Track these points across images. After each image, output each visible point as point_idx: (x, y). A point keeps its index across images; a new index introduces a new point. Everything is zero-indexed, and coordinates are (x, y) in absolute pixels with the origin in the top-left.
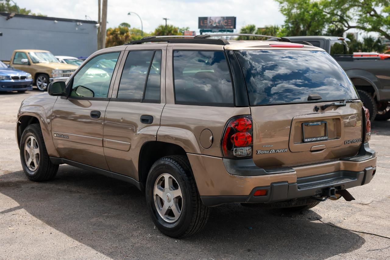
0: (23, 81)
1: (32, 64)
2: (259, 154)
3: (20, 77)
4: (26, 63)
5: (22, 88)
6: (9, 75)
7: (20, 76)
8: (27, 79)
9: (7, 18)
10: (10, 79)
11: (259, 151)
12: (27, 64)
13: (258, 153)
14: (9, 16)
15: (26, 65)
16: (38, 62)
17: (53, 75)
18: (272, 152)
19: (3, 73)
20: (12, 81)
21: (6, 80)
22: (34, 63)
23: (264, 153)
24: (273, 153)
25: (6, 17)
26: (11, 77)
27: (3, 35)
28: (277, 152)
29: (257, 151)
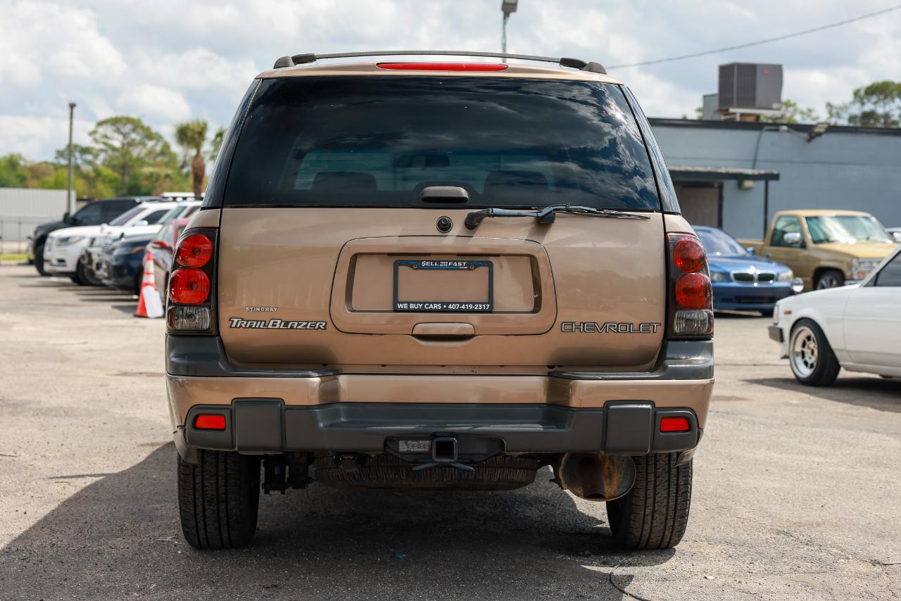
0: (764, 285)
1: (810, 244)
2: (236, 327)
3: (756, 277)
4: (797, 243)
5: (762, 303)
6: (728, 269)
7: (759, 272)
8: (777, 280)
9: (808, 138)
10: (730, 280)
11: (236, 320)
12: (798, 245)
13: (234, 325)
14: (813, 132)
15: (796, 247)
16: (827, 240)
17: (855, 273)
18: (273, 325)
19: (718, 265)
20: (735, 284)
21: (722, 281)
22: (815, 242)
23: (250, 327)
24: (279, 328)
25: (805, 135)
26: (732, 276)
27: (782, 177)
28: (292, 327)
29: (230, 320)
